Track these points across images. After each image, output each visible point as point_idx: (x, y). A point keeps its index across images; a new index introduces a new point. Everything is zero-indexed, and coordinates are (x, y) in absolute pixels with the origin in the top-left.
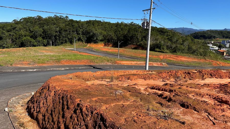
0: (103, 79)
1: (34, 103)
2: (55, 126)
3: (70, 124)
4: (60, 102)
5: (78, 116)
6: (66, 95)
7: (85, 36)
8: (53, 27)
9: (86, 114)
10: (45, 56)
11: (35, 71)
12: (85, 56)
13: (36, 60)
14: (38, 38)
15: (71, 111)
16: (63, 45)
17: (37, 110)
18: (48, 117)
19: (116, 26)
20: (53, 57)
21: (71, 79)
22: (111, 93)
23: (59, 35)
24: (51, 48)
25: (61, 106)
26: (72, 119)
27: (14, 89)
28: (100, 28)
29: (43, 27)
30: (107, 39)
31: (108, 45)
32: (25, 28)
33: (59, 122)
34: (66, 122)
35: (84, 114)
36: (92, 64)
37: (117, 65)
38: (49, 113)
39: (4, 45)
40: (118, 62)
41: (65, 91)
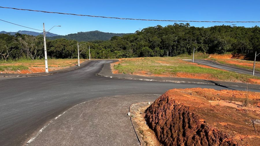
0: (231, 100)
1: (152, 113)
2: (174, 143)
3: (192, 145)
4: (180, 118)
5: (202, 139)
6: (188, 112)
7: (207, 45)
8: (172, 37)
9: (212, 139)
10: (161, 66)
11: (151, 81)
12: (206, 69)
13: (153, 70)
14: (156, 48)
15: (193, 131)
16: (180, 55)
17: (156, 121)
18: (167, 131)
19: (253, 32)
20: (169, 68)
21: (191, 94)
22: (246, 121)
23: (177, 45)
24: (167, 58)
25: (181, 122)
26: (195, 141)
27: (133, 96)
28: (229, 35)
29: (162, 36)
30: (237, 49)
31: (238, 56)
32: (145, 38)
33: (178, 140)
34: (186, 142)
35: (210, 138)
36: (214, 80)
37: (250, 85)
38: (168, 127)
39: (126, 55)
40: (252, 80)
41: (186, 107)
